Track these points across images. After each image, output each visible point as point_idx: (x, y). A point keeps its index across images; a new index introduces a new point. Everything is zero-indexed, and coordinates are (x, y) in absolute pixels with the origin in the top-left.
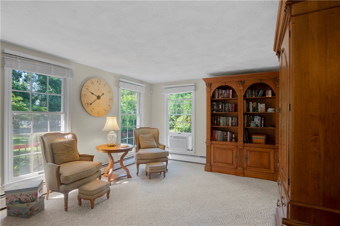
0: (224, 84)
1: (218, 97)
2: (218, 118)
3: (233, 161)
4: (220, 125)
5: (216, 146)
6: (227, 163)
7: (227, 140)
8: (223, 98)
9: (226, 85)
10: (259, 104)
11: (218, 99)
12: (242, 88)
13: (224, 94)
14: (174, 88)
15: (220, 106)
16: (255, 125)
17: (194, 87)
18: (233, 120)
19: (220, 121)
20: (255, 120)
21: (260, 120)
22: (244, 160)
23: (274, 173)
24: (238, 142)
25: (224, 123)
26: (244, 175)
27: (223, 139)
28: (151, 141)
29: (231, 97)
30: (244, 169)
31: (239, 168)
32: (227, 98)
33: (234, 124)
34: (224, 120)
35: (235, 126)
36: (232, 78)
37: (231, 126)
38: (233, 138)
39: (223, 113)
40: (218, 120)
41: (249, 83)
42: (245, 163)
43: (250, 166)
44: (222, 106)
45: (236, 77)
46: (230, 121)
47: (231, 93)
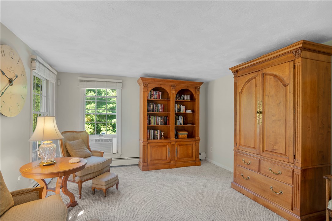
0: (159, 86)
1: (150, 98)
2: (149, 118)
3: (167, 157)
4: (151, 125)
5: (152, 144)
6: (162, 159)
7: (157, 138)
8: (154, 98)
9: (161, 87)
10: (181, 106)
11: (150, 99)
12: (174, 92)
13: (155, 95)
14: (96, 82)
15: (152, 106)
16: (179, 123)
17: (121, 85)
18: (162, 119)
19: (151, 121)
20: (179, 119)
21: (183, 119)
22: (176, 154)
23: (195, 159)
24: (171, 139)
25: (155, 122)
26: (176, 166)
27: (154, 137)
28: (83, 148)
29: (160, 98)
30: (176, 161)
31: (172, 162)
32: (157, 99)
33: (163, 123)
34: (154, 119)
35: (164, 125)
36: (167, 81)
37: (161, 125)
38: (162, 136)
39: (154, 112)
40: (149, 119)
41: (179, 88)
42: (176, 156)
43: (179, 158)
44: (153, 106)
45: (170, 81)
46: (160, 120)
47: (161, 95)
